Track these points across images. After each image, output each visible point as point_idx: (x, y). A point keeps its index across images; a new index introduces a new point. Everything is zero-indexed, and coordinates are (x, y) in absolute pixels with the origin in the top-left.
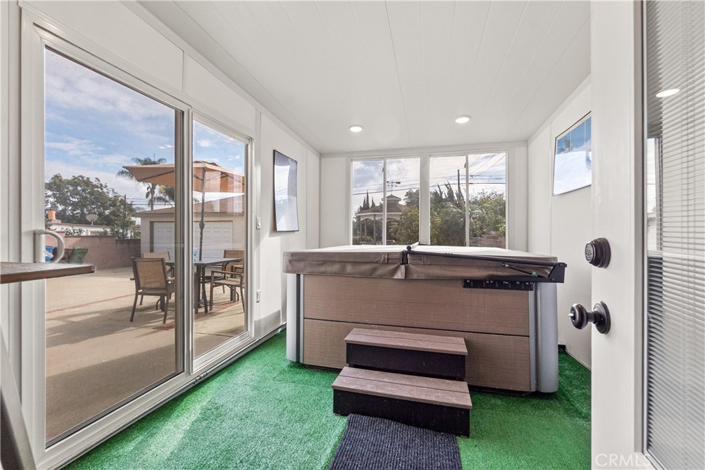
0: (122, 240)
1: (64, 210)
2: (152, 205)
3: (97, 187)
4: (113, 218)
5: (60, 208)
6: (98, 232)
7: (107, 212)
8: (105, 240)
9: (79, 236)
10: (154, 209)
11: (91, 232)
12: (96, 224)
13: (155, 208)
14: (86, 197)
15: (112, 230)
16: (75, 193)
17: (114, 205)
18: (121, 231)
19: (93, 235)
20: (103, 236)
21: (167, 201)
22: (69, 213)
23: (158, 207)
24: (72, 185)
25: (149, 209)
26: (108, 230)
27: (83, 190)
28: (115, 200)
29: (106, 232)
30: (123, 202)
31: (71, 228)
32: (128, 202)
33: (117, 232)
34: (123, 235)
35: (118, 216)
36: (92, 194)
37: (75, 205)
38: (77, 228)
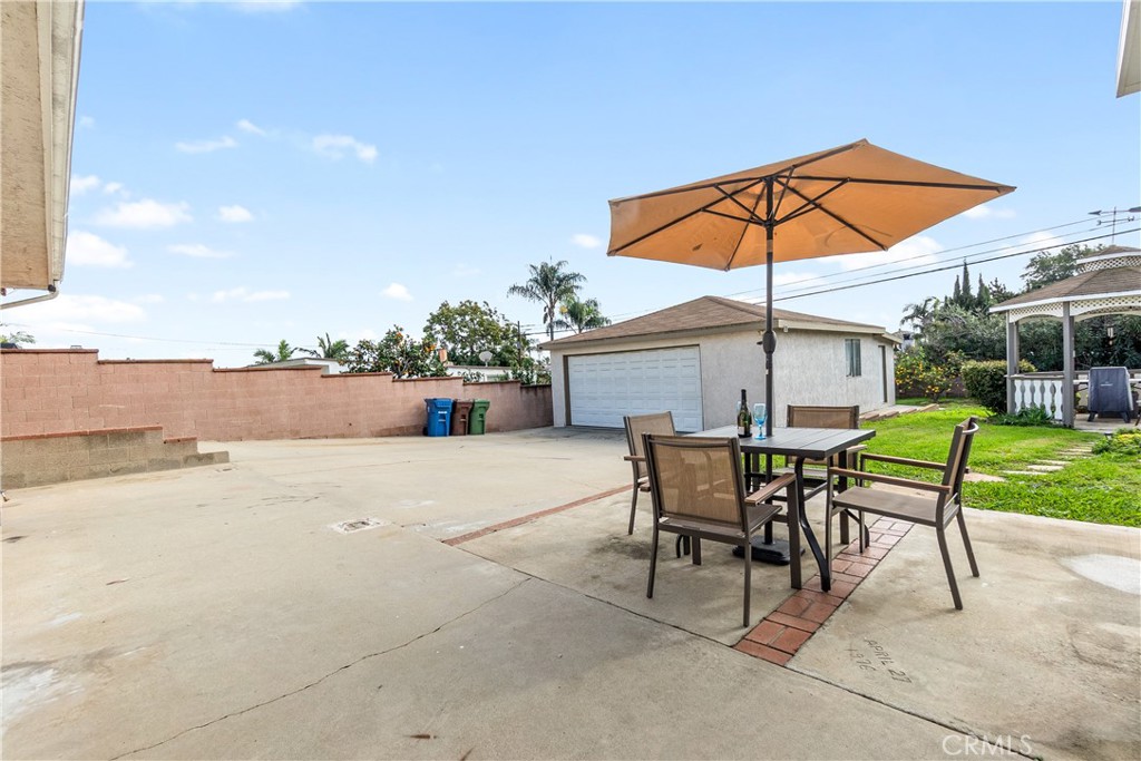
0: (526, 386)
1: (454, 350)
2: (552, 332)
3: (486, 314)
4: (507, 355)
5: (450, 346)
6: (498, 376)
7: (498, 348)
8: (507, 387)
9: (477, 384)
10: (555, 338)
11: (488, 377)
12: (492, 365)
13: (557, 336)
14: (475, 330)
15: (514, 373)
16: (464, 325)
17: (505, 337)
18: (525, 373)
19: (492, 380)
20: (504, 381)
21: (568, 326)
22: (458, 352)
23: (561, 334)
24: (460, 315)
25: (549, 339)
26: (510, 372)
27: (472, 320)
28: (507, 330)
29: (506, 377)
30: (516, 333)
31: (467, 372)
32: (522, 331)
33: (520, 375)
34: (528, 380)
35: (511, 352)
36: (481, 324)
37: (463, 341)
38: (474, 371)
